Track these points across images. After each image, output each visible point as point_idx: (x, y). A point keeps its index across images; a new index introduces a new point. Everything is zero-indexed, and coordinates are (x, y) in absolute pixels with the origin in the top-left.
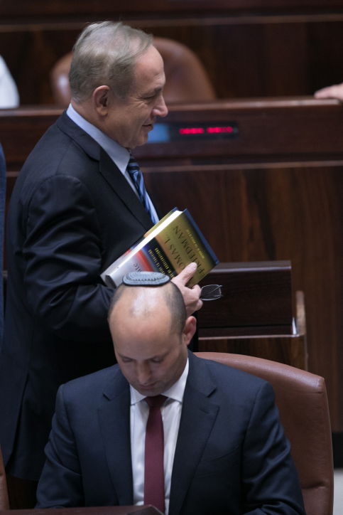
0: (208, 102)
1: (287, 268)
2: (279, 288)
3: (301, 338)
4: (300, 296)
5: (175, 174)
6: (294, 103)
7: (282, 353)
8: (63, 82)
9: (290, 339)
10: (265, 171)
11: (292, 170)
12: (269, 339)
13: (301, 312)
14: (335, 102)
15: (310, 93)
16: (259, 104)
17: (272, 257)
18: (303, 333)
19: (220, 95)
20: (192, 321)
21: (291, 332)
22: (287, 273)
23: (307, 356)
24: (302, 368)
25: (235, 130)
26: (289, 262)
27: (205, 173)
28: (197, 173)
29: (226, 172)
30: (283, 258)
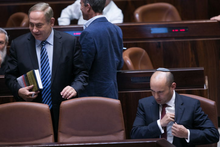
0: (180, 21)
1: (202, 69)
2: (200, 75)
3: (207, 90)
4: (206, 77)
5: (170, 42)
6: (204, 21)
7: (201, 94)
8: (137, 16)
9: (204, 90)
10: (196, 41)
11: (204, 40)
12: (198, 90)
13: (207, 82)
14: (216, 21)
15: (209, 19)
16: (194, 22)
17: (198, 66)
18: (207, 88)
19: (183, 19)
20: (174, 84)
21: (204, 88)
22: (202, 71)
23: (208, 95)
24: (207, 98)
25: (187, 29)
26: (203, 67)
27: (178, 42)
28: (176, 42)
29: (184, 41)
30: (201, 66)
